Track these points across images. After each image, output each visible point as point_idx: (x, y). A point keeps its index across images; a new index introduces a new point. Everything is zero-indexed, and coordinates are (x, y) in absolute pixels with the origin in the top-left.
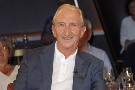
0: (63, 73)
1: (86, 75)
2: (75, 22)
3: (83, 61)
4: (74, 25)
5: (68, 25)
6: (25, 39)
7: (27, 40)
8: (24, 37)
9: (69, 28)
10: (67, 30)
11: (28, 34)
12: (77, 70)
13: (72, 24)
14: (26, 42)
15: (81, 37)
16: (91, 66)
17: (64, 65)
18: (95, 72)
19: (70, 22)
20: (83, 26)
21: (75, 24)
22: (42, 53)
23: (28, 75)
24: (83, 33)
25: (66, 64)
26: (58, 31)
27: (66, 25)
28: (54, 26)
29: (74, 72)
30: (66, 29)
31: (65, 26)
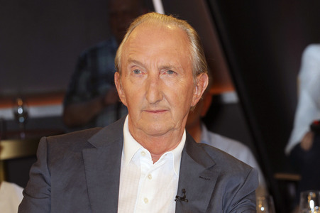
0: (146, 200)
1: (210, 206)
2: (173, 63)
3: (201, 169)
4: (171, 72)
5: (154, 72)
6: (20, 111)
7: (25, 114)
8: (18, 106)
9: (158, 80)
10: (153, 85)
11: (29, 99)
12: (184, 191)
13: (165, 68)
14: (22, 120)
16: (223, 183)
17: (149, 177)
18: (236, 199)
19: (160, 64)
20: (198, 74)
21: (172, 69)
24: (198, 94)
25: (154, 175)
27: (148, 73)
29: (177, 197)
30: (148, 83)
31: (146, 76)
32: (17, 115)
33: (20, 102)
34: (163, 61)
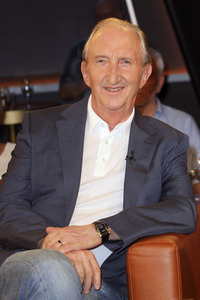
0: (104, 160)
1: (152, 164)
2: (129, 56)
3: (146, 136)
4: (127, 62)
5: (114, 62)
6: (27, 88)
7: (30, 90)
8: (25, 85)
9: (117, 68)
10: (113, 71)
11: (33, 79)
12: (132, 153)
13: (122, 59)
14: (28, 95)
15: (142, 85)
16: (162, 146)
17: (107, 142)
18: (171, 159)
19: (119, 56)
20: (146, 64)
21: (128, 60)
22: (62, 118)
23: (31, 164)
24: (145, 79)
25: (110, 141)
26: (94, 73)
27: (110, 63)
28: (87, 63)
29: (127, 157)
30: (110, 69)
31: (108, 64)
32: (24, 91)
33: (27, 82)
34: (121, 54)
